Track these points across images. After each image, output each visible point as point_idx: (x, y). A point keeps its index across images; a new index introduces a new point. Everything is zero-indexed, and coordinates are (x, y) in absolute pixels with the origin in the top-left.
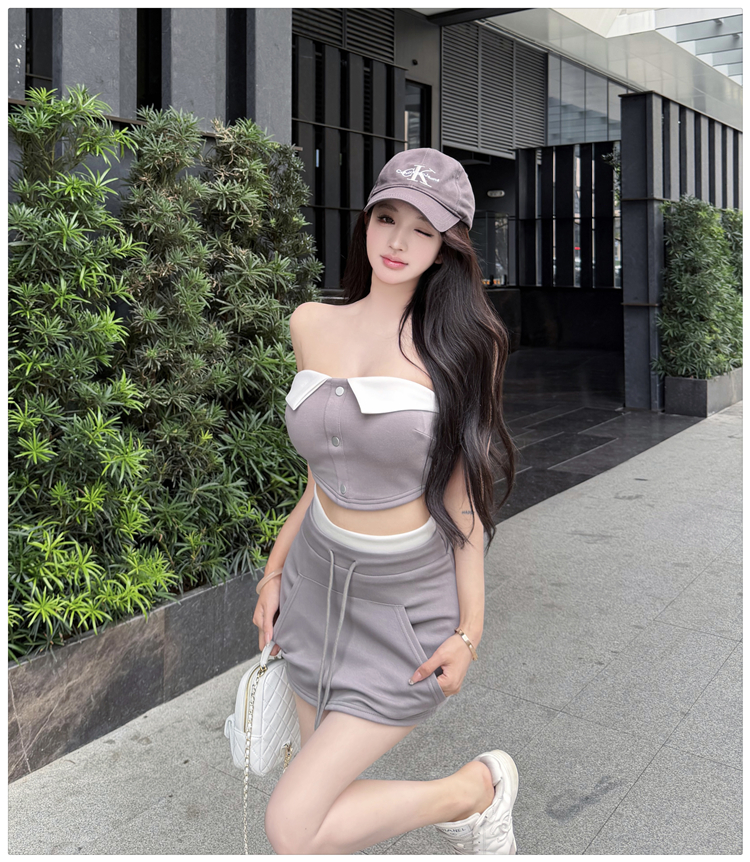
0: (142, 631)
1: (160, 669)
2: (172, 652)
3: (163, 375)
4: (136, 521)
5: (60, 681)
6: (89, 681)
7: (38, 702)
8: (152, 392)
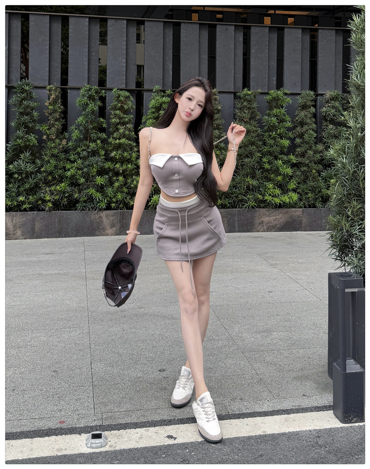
2: (304, 220)
3: (303, 155)
4: (292, 185)
5: (274, 216)
6: (280, 219)
8: (300, 159)
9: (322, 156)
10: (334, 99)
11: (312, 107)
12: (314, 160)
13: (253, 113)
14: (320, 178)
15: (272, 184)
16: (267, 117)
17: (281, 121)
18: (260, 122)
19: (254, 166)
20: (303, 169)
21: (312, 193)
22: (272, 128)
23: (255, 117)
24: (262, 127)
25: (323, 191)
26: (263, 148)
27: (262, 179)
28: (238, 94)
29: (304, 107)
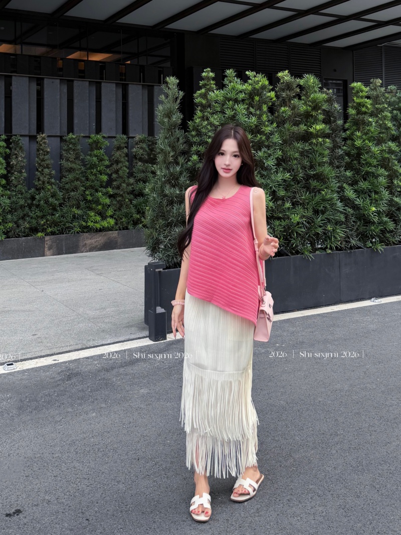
0: (112, 234)
1: (117, 243)
2: (119, 240)
3: (118, 187)
4: (110, 212)
5: (95, 238)
6: (100, 240)
7: (90, 241)
8: (116, 191)
9: (133, 188)
10: (141, 141)
11: (125, 149)
12: (127, 191)
13: (77, 154)
14: (132, 206)
15: (93, 212)
16: (89, 157)
17: (101, 160)
18: (83, 160)
19: (78, 198)
20: (118, 199)
21: (125, 218)
22: (93, 166)
23: (79, 157)
24: (84, 165)
25: (134, 215)
26: (86, 183)
27: (85, 209)
28: (64, 138)
29: (119, 148)
